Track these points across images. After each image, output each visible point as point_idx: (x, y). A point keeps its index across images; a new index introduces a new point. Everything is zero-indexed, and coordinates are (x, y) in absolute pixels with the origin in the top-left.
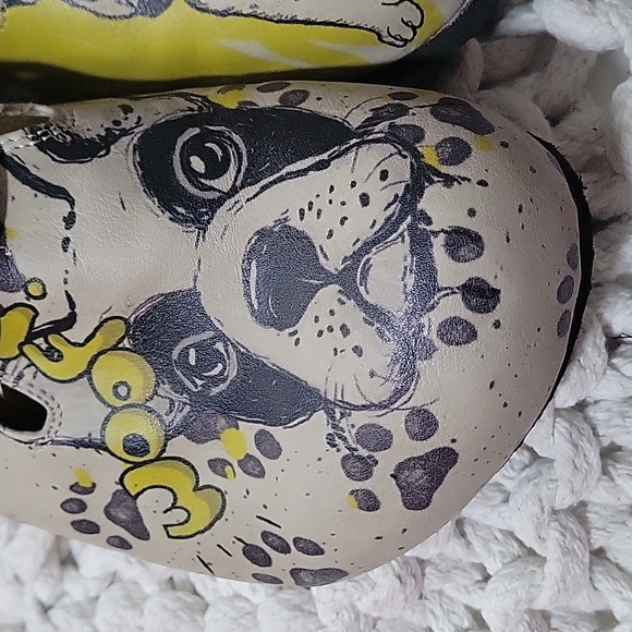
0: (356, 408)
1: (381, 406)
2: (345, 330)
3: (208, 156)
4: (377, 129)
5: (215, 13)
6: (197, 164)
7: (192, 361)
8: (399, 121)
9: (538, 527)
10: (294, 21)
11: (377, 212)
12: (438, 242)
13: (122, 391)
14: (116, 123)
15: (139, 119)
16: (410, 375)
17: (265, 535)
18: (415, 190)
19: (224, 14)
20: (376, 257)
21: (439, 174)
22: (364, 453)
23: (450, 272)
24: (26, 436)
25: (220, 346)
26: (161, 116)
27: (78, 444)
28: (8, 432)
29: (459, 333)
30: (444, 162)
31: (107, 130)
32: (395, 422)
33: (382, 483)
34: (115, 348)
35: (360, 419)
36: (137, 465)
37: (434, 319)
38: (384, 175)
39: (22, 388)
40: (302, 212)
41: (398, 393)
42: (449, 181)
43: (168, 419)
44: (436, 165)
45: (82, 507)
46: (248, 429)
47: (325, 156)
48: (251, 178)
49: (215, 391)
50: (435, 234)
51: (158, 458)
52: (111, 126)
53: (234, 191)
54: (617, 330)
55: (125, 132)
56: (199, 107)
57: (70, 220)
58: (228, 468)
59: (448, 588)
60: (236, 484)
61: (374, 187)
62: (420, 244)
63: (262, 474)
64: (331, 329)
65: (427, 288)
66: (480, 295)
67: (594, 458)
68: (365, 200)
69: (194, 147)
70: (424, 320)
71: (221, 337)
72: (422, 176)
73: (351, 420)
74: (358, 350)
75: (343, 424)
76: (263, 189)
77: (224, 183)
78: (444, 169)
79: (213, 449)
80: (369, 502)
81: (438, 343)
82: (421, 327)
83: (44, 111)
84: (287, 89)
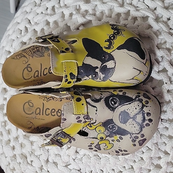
0: (134, 134)
1: (137, 134)
2: (133, 125)
3: (114, 102)
4: (137, 99)
6: (113, 103)
7: (111, 127)
8: (139, 98)
9: (152, 146)
10: (124, 83)
11: (138, 110)
12: (146, 114)
13: (100, 131)
14: (101, 97)
15: (104, 96)
16: (141, 130)
17: (119, 149)
18: (142, 108)
19: (115, 82)
20: (137, 116)
21: (145, 106)
22: (135, 139)
23: (147, 118)
24: (86, 137)
25: (115, 126)
26: (107, 96)
27: (93, 138)
28: (83, 137)
29: (148, 125)
30: (146, 104)
32: (139, 136)
33: (137, 143)
34: (100, 126)
35: (135, 135)
36: (101, 141)
37: (145, 123)
38: (138, 106)
39: (85, 131)
40: (127, 110)
41: (140, 132)
42: (147, 106)
43: (106, 135)
44: (145, 104)
45: (91, 146)
46: (118, 136)
47: (130, 102)
48: (120, 105)
49: (114, 131)
50: (145, 113)
51: (105, 140)
53: (118, 106)
54: (162, 118)
55: (102, 98)
56: (111, 94)
57: (97, 111)
58: (114, 141)
59: (138, 154)
60: (115, 143)
61: (137, 107)
62: (143, 114)
63: (120, 142)
64: (131, 124)
65: (144, 120)
66: (150, 120)
67: (159, 136)
68: (136, 109)
69: (112, 100)
70: (144, 124)
71: (115, 124)
72: (143, 106)
73: (133, 135)
74: (135, 127)
75: (132, 136)
76: (122, 106)
77: (116, 105)
78: (146, 105)
79: (112, 138)
80: (135, 145)
81: (145, 126)
82: (143, 124)
83: (89, 94)
84: (123, 92)
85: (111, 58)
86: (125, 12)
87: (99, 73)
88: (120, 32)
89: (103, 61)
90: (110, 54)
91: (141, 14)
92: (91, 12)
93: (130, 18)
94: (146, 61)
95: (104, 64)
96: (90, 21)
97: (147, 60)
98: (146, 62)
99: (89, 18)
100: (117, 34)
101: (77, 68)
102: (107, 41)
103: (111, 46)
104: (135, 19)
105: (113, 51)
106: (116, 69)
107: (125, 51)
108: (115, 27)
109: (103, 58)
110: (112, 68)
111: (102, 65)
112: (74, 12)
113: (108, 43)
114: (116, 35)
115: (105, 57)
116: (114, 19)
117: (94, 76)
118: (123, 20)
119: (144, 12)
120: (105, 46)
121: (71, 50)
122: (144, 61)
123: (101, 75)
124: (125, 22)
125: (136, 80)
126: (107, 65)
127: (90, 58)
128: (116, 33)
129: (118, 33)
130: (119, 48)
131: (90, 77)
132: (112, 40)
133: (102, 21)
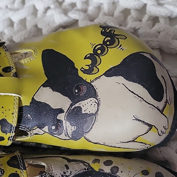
5: (93, 143)
14: (65, 173)
15: (71, 172)
19: (96, 143)
26: (77, 171)
31: (62, 175)
52: (63, 174)
56: (87, 168)
83: (43, 164)
84: (113, 166)
85: (92, 93)
86: (137, 7)
87: (64, 122)
88: (117, 40)
89: (75, 98)
90: (90, 84)
91: (167, 12)
92: (79, 6)
93: (145, 18)
94: (166, 105)
95: (77, 105)
96: (76, 22)
97: (167, 102)
98: (164, 108)
99: (73, 15)
100: (109, 45)
101: (17, 110)
102: (88, 58)
103: (95, 68)
104: (155, 20)
105: (96, 79)
106: (98, 117)
107: (121, 79)
108: (108, 31)
109: (76, 91)
110: (92, 115)
111: (71, 105)
112: (52, 6)
113: (89, 62)
114: (107, 45)
115: (79, 90)
116: (116, 18)
117: (54, 128)
118: (132, 21)
119: (171, 8)
120: (82, 68)
121: (14, 71)
122: (160, 105)
123: (68, 127)
124: (136, 25)
125: (142, 144)
126: (82, 107)
127: (48, 90)
128: (108, 43)
129: (112, 42)
130: (109, 73)
131: (46, 129)
132: (98, 55)
133: (96, 21)
